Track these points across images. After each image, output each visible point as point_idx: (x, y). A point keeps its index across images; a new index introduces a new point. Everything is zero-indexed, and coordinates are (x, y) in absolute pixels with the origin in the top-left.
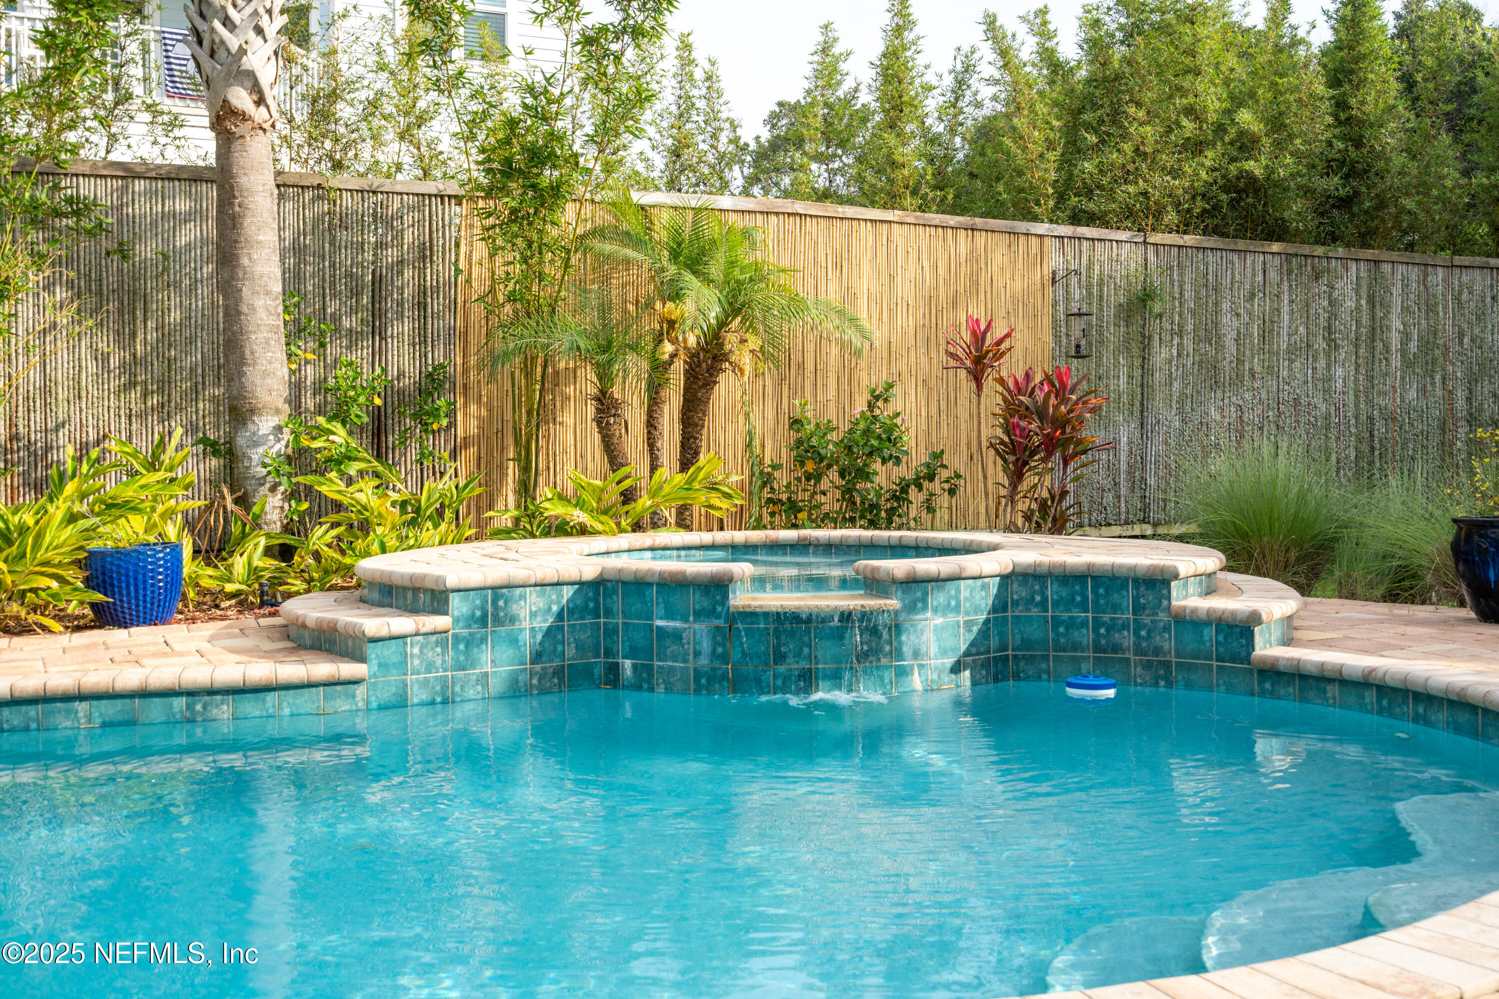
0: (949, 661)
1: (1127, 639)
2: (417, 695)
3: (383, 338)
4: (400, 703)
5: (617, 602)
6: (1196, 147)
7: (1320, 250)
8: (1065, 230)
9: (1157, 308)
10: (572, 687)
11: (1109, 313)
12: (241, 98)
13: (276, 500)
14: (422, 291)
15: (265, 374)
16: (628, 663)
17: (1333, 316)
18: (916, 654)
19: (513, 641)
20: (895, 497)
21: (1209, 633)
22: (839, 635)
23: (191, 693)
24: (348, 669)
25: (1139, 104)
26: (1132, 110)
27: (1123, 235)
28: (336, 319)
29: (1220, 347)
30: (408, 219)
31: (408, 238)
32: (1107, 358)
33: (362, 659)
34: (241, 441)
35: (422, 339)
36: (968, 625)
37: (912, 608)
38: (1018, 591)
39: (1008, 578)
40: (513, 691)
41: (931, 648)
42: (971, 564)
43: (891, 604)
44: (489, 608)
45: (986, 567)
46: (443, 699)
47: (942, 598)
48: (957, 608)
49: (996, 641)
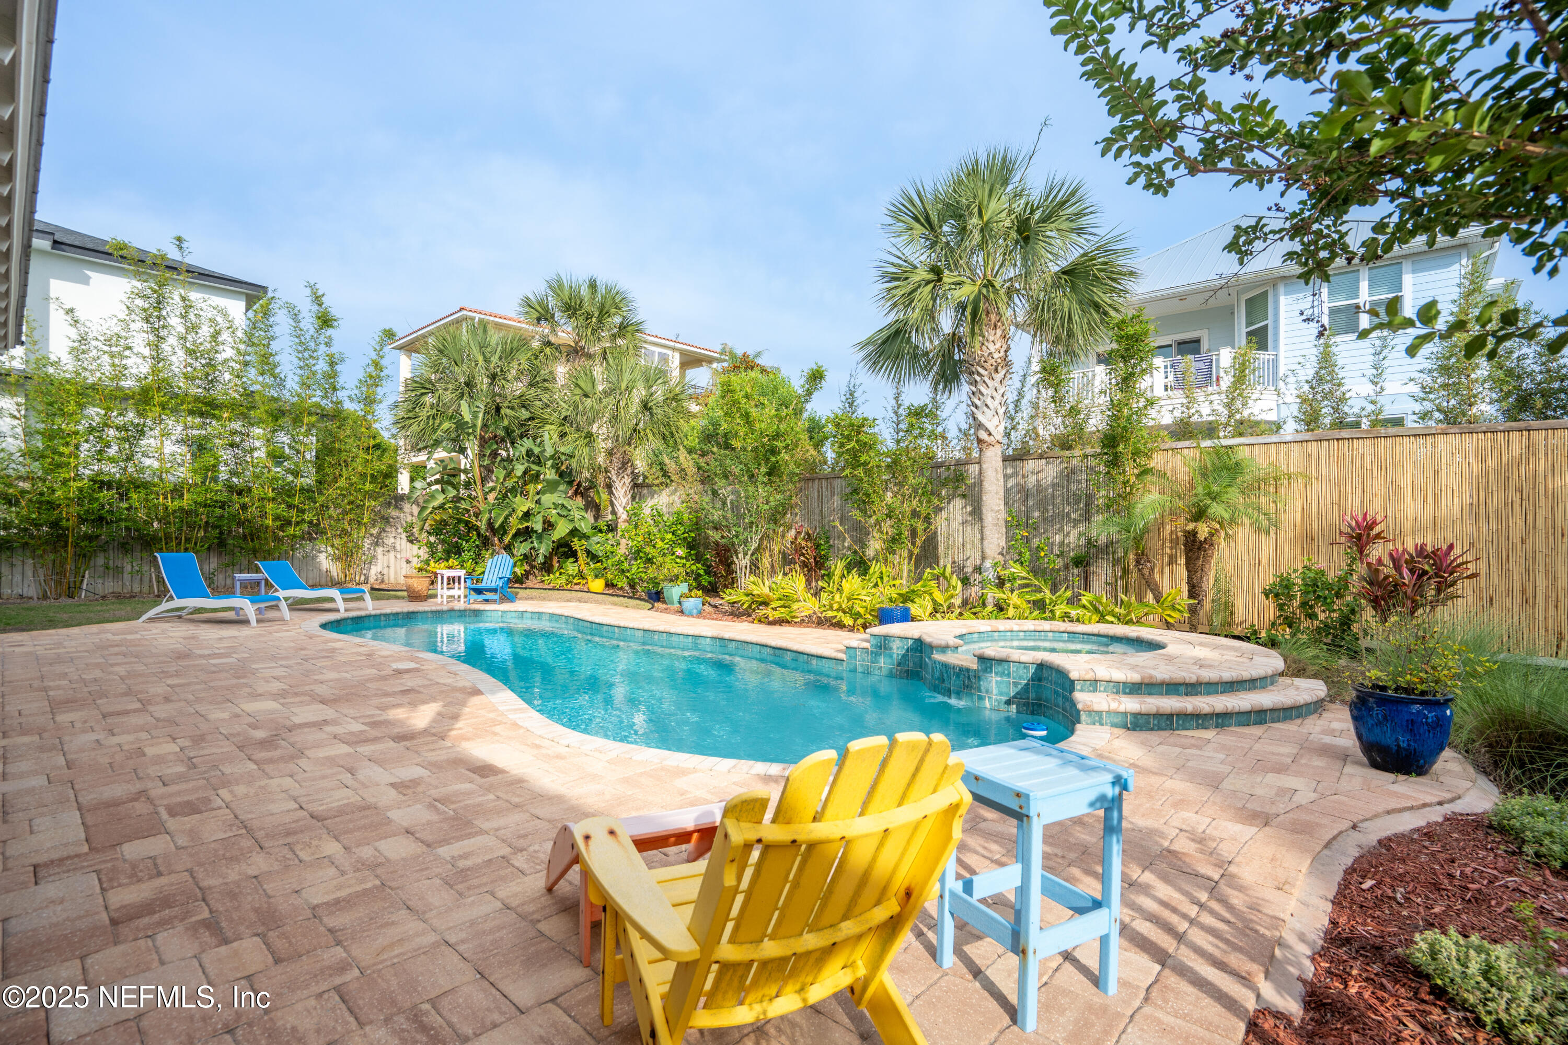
2: (860, 669)
4: (855, 670)
10: (912, 679)
12: (983, 435)
22: (958, 676)
24: (843, 656)
28: (1068, 514)
36: (1015, 684)
37: (985, 671)
38: (1045, 673)
39: (1041, 666)
40: (891, 675)
41: (995, 691)
42: (1016, 655)
43: (975, 667)
44: (883, 643)
45: (1024, 658)
46: (867, 673)
47: (1000, 669)
48: (1009, 675)
49: (1032, 695)
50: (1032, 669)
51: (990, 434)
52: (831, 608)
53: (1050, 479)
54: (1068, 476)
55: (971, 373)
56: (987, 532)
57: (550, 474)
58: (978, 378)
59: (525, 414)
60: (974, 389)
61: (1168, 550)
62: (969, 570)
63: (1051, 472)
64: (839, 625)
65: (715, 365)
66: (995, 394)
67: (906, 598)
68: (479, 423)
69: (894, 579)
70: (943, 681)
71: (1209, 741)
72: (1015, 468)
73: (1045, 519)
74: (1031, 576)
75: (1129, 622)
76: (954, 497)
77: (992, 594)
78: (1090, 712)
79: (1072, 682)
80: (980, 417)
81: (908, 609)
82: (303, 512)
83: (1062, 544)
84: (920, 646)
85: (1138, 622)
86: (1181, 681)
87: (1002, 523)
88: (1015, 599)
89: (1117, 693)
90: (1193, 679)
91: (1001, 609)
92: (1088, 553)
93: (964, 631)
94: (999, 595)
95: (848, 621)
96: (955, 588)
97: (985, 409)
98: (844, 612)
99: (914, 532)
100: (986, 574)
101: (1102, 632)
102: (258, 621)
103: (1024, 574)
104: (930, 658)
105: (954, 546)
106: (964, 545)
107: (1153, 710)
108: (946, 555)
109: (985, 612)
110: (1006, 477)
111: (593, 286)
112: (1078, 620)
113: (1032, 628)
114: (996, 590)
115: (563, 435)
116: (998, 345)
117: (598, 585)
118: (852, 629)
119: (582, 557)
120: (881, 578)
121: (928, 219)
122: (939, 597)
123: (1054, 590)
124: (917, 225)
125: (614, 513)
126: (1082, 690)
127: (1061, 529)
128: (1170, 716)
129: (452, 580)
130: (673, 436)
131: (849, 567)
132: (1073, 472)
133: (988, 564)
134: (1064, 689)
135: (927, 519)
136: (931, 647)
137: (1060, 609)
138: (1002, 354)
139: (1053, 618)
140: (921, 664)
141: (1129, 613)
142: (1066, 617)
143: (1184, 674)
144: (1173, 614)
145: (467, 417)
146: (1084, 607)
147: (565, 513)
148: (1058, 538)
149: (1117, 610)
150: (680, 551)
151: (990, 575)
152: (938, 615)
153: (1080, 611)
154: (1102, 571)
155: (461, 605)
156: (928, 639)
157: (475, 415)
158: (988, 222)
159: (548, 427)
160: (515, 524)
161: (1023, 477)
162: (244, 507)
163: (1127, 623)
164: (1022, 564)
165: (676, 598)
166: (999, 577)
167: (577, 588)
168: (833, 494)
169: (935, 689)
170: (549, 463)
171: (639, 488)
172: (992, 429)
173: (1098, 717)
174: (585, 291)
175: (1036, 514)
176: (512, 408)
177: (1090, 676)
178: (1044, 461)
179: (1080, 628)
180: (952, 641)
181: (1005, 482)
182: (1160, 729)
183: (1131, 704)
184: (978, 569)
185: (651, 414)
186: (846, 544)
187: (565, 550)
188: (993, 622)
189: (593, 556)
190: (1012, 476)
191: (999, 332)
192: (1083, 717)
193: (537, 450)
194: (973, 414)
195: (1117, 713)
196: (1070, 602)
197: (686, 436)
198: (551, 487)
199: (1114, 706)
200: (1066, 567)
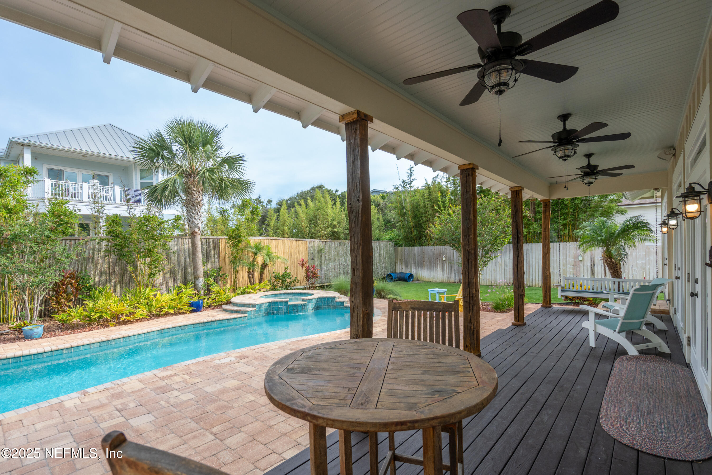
0: (312, 309)
1: (331, 304)
3: (208, 262)
5: (274, 304)
6: (328, 227)
7: (345, 241)
8: (310, 240)
9: (323, 251)
10: (269, 315)
11: (316, 252)
13: (203, 291)
14: (214, 254)
15: (201, 272)
16: (275, 312)
17: (347, 251)
18: (309, 308)
19: (263, 310)
20: (289, 284)
21: (339, 303)
22: (301, 307)
24: (246, 315)
25: (320, 220)
26: (319, 221)
27: (318, 240)
29: (331, 256)
30: (212, 243)
31: (212, 246)
32: (316, 259)
33: (246, 314)
34: (197, 282)
35: (214, 262)
38: (319, 300)
43: (306, 302)
44: (260, 306)
45: (314, 298)
48: (313, 302)
49: (316, 306)
50: (316, 300)
70: (294, 309)
104: (286, 305)
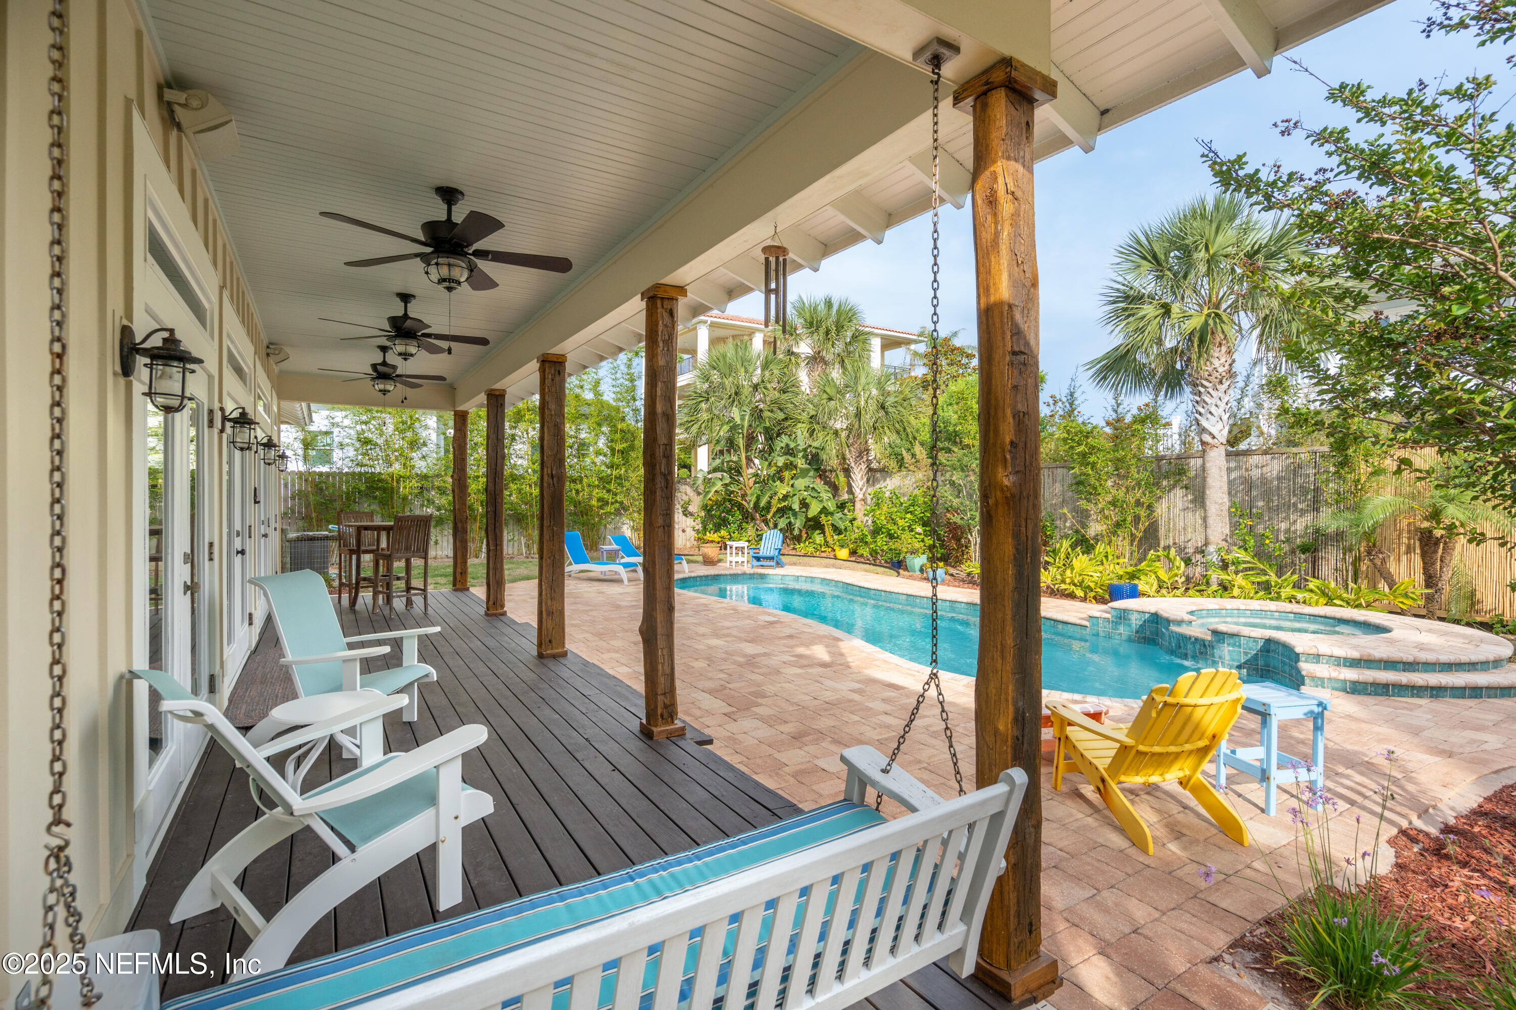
0: (1236, 664)
2: (1102, 634)
4: (1097, 635)
12: (1206, 438)
18: (1220, 657)
19: (1130, 626)
23: (1055, 621)
28: (1295, 505)
36: (1246, 654)
37: (1219, 641)
38: (1273, 647)
39: (1269, 641)
40: (1130, 640)
41: (1227, 658)
42: (1246, 631)
43: (1209, 638)
44: (1123, 616)
45: (1253, 634)
46: (1109, 637)
47: (1232, 641)
48: (1240, 646)
49: (1261, 662)
50: (1261, 643)
51: (1214, 437)
52: (1063, 582)
53: (1275, 473)
54: (1294, 470)
55: (1195, 385)
56: (1210, 521)
57: (801, 463)
58: (1202, 390)
59: (781, 416)
60: (1198, 399)
61: (1405, 540)
62: (1191, 551)
63: (1276, 467)
64: (1071, 596)
65: (913, 347)
66: (1219, 403)
67: (1132, 576)
68: (746, 424)
69: (1118, 558)
70: (1180, 647)
71: (1421, 706)
72: (1239, 462)
73: (1269, 508)
74: (1256, 560)
75: (1359, 606)
76: (1174, 486)
77: (1216, 576)
78: (1313, 678)
79: (1298, 655)
80: (1204, 423)
81: (1136, 586)
82: (616, 495)
83: (1288, 531)
84: (1156, 619)
85: (1368, 606)
86: (1398, 659)
87: (1226, 513)
88: (1239, 580)
89: (1339, 665)
90: (1411, 659)
91: (1225, 589)
92: (1316, 540)
93: (1194, 608)
94: (1224, 576)
95: (1080, 593)
96: (1178, 568)
97: (1209, 416)
98: (1075, 585)
99: (1137, 519)
100: (1209, 557)
101: (1328, 614)
102: (629, 581)
103: (1248, 559)
104: (1167, 629)
105: (1175, 529)
106: (1185, 529)
107: (1371, 680)
108: (1167, 537)
109: (1210, 590)
110: (1229, 470)
111: (829, 303)
112: (1304, 602)
113: (1259, 608)
114: (1221, 572)
115: (812, 432)
116: (1223, 360)
117: (843, 553)
118: (1084, 599)
119: (828, 530)
120: (1106, 557)
121: (1155, 256)
122: (1163, 575)
123: (1280, 574)
124: (1144, 262)
125: (850, 491)
126: (1306, 661)
127: (1287, 518)
128: (1386, 686)
129: (740, 550)
130: (905, 429)
131: (1073, 546)
132: (1300, 467)
133: (1212, 548)
134: (1290, 659)
135: (1149, 507)
136: (1168, 621)
137: (1287, 591)
138: (1227, 367)
139: (1278, 598)
140: (1157, 633)
141: (1358, 599)
142: (1291, 599)
143: (1402, 655)
144: (1405, 601)
145: (738, 420)
146: (1311, 591)
147: (816, 495)
148: (1283, 526)
149: (1345, 595)
150: (919, 529)
151: (1215, 558)
152: (1164, 591)
153: (1307, 595)
154: (1331, 559)
155: (747, 569)
156: (1162, 613)
157: (742, 419)
158: (1214, 254)
159: (800, 425)
160: (776, 505)
161: (1247, 470)
162: (577, 492)
163: (1357, 606)
164: (1246, 550)
165: (917, 567)
166: (1223, 561)
167: (823, 555)
168: (1054, 481)
169: (1172, 652)
170: (801, 454)
171: (874, 474)
172: (1215, 432)
173: (1320, 682)
174: (822, 307)
175: (1261, 504)
176: (772, 411)
177: (1313, 651)
178: (1269, 457)
179: (1307, 610)
180: (1187, 617)
181: (1228, 474)
182: (1377, 694)
183: (1351, 674)
184: (1201, 551)
185: (887, 413)
186: (1068, 524)
187: (815, 525)
188: (1218, 600)
189: (837, 530)
190: (1235, 468)
191: (1224, 349)
192: (1307, 681)
193: (792, 445)
194: (1197, 420)
195: (1337, 680)
196: (1297, 586)
197: (918, 431)
198: (804, 473)
199: (1334, 674)
200: (1293, 552)
